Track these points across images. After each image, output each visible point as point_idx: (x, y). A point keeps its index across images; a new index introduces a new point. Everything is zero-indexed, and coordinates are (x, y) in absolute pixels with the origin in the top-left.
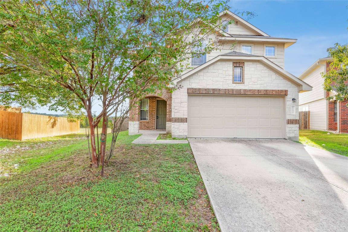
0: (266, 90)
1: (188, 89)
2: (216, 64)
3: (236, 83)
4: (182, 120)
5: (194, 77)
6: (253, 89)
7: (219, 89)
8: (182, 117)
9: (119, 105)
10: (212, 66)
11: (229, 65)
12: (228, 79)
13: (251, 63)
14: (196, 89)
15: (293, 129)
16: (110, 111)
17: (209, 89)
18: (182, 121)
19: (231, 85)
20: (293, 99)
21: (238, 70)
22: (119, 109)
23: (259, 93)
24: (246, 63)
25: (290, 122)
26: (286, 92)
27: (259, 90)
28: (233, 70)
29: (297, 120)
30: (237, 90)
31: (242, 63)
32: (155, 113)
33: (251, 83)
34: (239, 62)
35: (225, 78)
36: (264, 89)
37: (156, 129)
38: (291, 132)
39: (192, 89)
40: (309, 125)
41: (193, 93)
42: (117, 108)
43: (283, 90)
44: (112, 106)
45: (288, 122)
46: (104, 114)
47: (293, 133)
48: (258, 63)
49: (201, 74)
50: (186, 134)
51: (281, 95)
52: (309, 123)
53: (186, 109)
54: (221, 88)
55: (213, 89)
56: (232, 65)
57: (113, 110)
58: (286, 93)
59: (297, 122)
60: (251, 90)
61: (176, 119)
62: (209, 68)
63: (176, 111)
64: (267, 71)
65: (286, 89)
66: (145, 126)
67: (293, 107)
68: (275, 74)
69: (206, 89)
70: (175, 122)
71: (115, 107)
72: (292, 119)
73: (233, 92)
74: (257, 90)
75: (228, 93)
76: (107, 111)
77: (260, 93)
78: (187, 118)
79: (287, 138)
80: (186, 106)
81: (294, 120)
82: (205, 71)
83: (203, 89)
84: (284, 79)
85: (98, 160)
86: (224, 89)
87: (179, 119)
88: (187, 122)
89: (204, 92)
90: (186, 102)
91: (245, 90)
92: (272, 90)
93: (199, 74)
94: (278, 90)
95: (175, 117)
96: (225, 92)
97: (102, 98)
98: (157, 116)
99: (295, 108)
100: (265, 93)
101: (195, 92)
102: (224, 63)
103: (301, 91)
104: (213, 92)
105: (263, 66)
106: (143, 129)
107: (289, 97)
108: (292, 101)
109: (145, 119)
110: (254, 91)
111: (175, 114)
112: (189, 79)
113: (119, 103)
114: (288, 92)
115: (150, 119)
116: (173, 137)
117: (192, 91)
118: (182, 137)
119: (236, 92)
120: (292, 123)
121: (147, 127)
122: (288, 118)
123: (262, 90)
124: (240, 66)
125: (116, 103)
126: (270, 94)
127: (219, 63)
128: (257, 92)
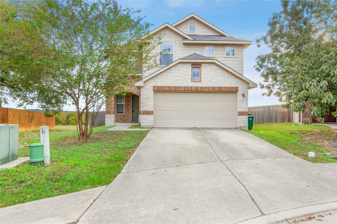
0: (220, 87)
1: (154, 87)
2: (177, 66)
3: (194, 82)
4: (149, 112)
5: (159, 76)
6: (209, 86)
7: (180, 87)
8: (149, 110)
9: (95, 102)
10: (174, 67)
11: (188, 67)
12: (187, 78)
13: (207, 65)
14: (160, 87)
15: (243, 120)
16: (90, 106)
17: (171, 87)
18: (149, 114)
19: (190, 83)
20: (243, 95)
21: (196, 70)
22: (95, 105)
23: (213, 90)
24: (202, 65)
25: (241, 114)
26: (237, 88)
27: (213, 87)
28: (192, 71)
29: (246, 112)
30: (195, 88)
31: (199, 65)
32: (130, 107)
33: (207, 82)
34: (197, 64)
35: (184, 78)
36: (218, 86)
37: (132, 122)
38: (241, 122)
39: (157, 86)
40: (292, 118)
41: (158, 90)
42: (94, 104)
43: (234, 87)
44: (91, 103)
45: (239, 114)
46: (86, 108)
47: (243, 123)
48: (213, 65)
49: (165, 74)
50: (152, 124)
51: (233, 91)
52: (292, 116)
53: (152, 103)
54: (181, 85)
55: (175, 87)
56: (191, 67)
57: (92, 105)
58: (237, 90)
59: (246, 114)
60: (207, 87)
61: (143, 112)
62: (172, 69)
63: (143, 105)
64: (221, 71)
65: (237, 86)
66: (121, 119)
67: (243, 101)
68: (227, 73)
69: (169, 87)
70: (143, 114)
71: (93, 104)
72: (242, 111)
73: (192, 89)
74: (212, 87)
75: (188, 90)
76: (88, 106)
77: (215, 89)
78: (153, 111)
79: (238, 127)
80: (152, 101)
81: (244, 112)
82: (167, 71)
83: (166, 87)
84: (236, 78)
85: (83, 135)
86: (184, 87)
87: (146, 112)
88: (153, 114)
89: (167, 89)
90: (152, 98)
91: (202, 87)
92: (225, 87)
93: (163, 74)
94: (230, 87)
95: (143, 110)
96: (185, 89)
97: (85, 99)
98: (132, 110)
99: (244, 102)
100: (219, 90)
101: (160, 89)
102: (184, 65)
103: (250, 88)
104: (175, 90)
105: (217, 67)
106: (120, 122)
107: (240, 93)
108: (242, 96)
109: (121, 113)
110: (210, 88)
111: (143, 108)
112: (154, 79)
113: (96, 101)
114: (239, 89)
115: (126, 113)
116: (141, 127)
117: (157, 89)
118: (149, 127)
119: (194, 89)
120: (242, 114)
121: (123, 120)
122: (239, 111)
123: (216, 87)
124: (198, 67)
125: (94, 101)
126: (223, 90)
127: (180, 65)
128: (212, 89)
